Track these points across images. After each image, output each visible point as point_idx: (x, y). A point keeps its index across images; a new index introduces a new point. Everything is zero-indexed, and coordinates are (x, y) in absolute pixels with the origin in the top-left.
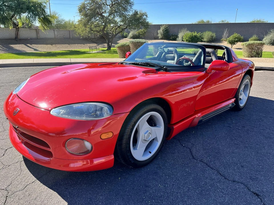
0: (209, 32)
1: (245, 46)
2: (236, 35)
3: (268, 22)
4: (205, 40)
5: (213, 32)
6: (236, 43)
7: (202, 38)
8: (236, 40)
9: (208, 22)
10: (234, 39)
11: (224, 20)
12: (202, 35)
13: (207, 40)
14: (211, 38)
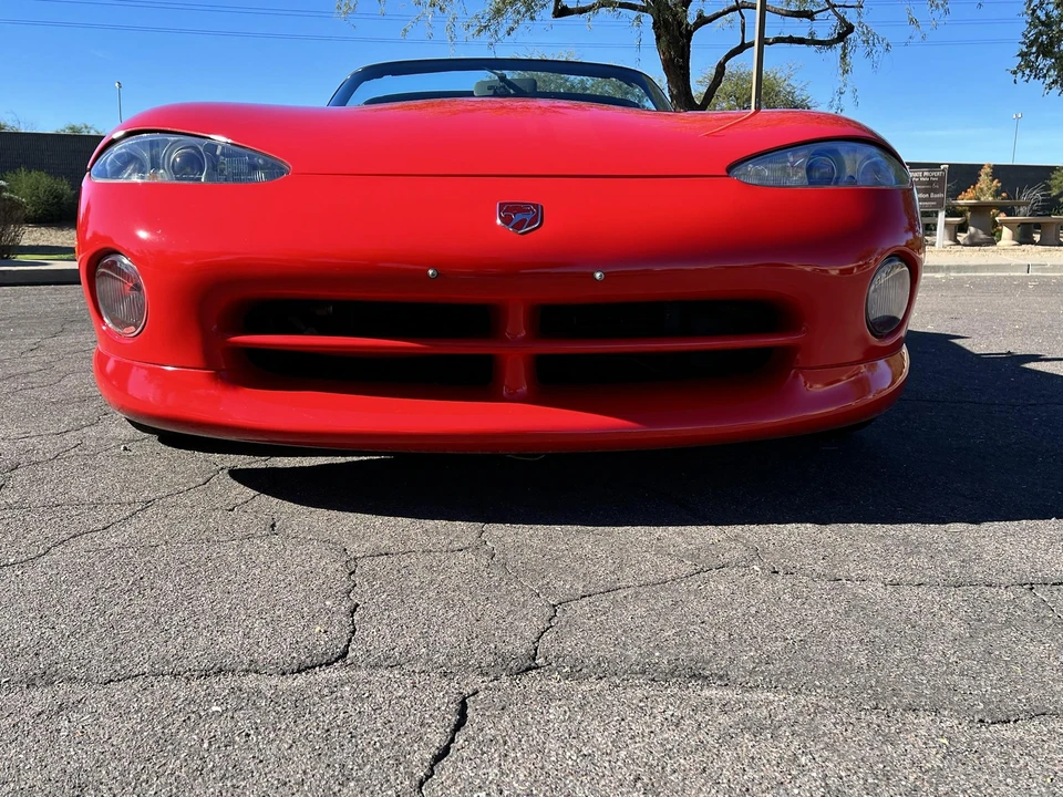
5: (54, 174)
13: (35, 211)
14: (53, 205)
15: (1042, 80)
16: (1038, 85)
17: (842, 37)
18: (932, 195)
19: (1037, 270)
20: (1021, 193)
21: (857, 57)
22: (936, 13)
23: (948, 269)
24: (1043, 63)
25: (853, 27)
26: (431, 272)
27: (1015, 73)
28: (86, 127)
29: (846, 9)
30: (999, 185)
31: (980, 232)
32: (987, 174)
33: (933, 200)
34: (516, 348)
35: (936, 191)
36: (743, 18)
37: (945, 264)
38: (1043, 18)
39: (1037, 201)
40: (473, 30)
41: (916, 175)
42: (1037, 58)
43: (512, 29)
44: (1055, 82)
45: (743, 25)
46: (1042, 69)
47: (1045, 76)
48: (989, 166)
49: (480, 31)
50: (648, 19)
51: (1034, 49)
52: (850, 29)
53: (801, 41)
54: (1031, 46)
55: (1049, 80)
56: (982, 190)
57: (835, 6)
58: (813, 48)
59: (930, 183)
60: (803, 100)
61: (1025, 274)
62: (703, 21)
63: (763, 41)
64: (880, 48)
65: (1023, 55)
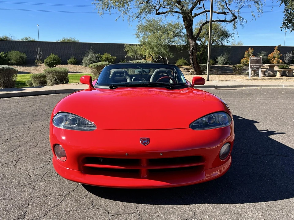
0: (16, 52)
1: (94, 68)
2: (53, 56)
3: (79, 42)
4: (13, 62)
5: (21, 52)
6: (55, 65)
7: (9, 60)
8: (55, 61)
9: (6, 38)
10: (52, 60)
11: (27, 37)
12: (7, 55)
13: (16, 62)
14: (21, 60)
15: (289, 29)
16: (288, 30)
17: (234, 20)
18: (258, 64)
19: (285, 87)
20: (286, 54)
21: (238, 25)
22: (259, 13)
23: (261, 86)
24: (289, 25)
25: (237, 17)
26: (126, 154)
27: (281, 28)
28: (30, 38)
29: (235, 12)
30: (280, 52)
31: (271, 72)
32: (276, 49)
33: (258, 65)
34: (144, 168)
35: (259, 63)
36: (207, 15)
37: (260, 85)
38: (289, 12)
39: (290, 56)
40: (134, 18)
41: (253, 59)
42: (288, 24)
43: (145, 17)
44: (293, 29)
45: (207, 17)
46: (289, 26)
47: (290, 28)
48: (277, 47)
49: (136, 18)
50: (181, 16)
51: (287, 21)
52: (236, 18)
53: (222, 21)
54: (286, 21)
55: (291, 29)
56: (275, 53)
57: (232, 11)
58: (226, 23)
59: (257, 61)
60: (225, 30)
61: (282, 88)
62: (196, 15)
63: (212, 21)
64: (244, 22)
65: (284, 23)
